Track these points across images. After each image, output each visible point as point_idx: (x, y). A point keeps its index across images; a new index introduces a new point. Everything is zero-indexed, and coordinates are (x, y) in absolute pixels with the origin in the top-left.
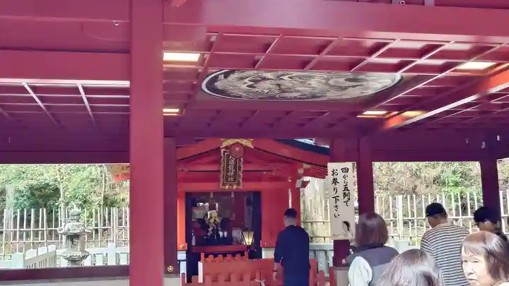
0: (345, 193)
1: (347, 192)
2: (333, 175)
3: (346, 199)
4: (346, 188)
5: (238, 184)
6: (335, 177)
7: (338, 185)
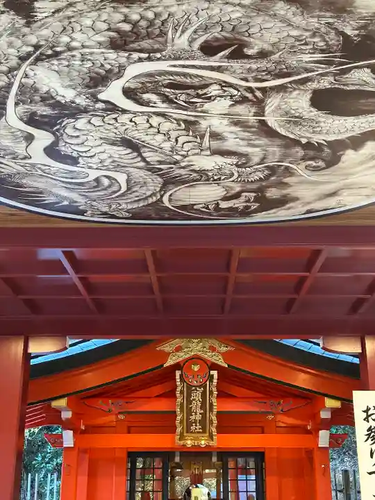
2: (367, 420)
5: (210, 437)
6: (372, 423)
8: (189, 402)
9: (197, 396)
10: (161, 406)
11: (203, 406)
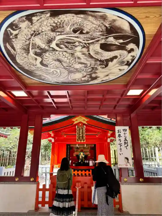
0: (125, 142)
1: (126, 142)
2: (118, 132)
3: (126, 145)
4: (126, 140)
5: (84, 140)
6: (119, 133)
7: (121, 138)
8: (79, 132)
9: (81, 131)
10: (74, 134)
11: (82, 133)
